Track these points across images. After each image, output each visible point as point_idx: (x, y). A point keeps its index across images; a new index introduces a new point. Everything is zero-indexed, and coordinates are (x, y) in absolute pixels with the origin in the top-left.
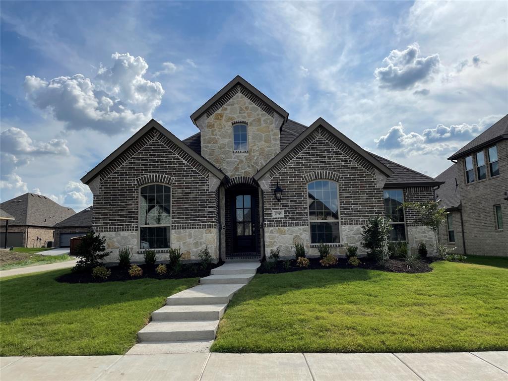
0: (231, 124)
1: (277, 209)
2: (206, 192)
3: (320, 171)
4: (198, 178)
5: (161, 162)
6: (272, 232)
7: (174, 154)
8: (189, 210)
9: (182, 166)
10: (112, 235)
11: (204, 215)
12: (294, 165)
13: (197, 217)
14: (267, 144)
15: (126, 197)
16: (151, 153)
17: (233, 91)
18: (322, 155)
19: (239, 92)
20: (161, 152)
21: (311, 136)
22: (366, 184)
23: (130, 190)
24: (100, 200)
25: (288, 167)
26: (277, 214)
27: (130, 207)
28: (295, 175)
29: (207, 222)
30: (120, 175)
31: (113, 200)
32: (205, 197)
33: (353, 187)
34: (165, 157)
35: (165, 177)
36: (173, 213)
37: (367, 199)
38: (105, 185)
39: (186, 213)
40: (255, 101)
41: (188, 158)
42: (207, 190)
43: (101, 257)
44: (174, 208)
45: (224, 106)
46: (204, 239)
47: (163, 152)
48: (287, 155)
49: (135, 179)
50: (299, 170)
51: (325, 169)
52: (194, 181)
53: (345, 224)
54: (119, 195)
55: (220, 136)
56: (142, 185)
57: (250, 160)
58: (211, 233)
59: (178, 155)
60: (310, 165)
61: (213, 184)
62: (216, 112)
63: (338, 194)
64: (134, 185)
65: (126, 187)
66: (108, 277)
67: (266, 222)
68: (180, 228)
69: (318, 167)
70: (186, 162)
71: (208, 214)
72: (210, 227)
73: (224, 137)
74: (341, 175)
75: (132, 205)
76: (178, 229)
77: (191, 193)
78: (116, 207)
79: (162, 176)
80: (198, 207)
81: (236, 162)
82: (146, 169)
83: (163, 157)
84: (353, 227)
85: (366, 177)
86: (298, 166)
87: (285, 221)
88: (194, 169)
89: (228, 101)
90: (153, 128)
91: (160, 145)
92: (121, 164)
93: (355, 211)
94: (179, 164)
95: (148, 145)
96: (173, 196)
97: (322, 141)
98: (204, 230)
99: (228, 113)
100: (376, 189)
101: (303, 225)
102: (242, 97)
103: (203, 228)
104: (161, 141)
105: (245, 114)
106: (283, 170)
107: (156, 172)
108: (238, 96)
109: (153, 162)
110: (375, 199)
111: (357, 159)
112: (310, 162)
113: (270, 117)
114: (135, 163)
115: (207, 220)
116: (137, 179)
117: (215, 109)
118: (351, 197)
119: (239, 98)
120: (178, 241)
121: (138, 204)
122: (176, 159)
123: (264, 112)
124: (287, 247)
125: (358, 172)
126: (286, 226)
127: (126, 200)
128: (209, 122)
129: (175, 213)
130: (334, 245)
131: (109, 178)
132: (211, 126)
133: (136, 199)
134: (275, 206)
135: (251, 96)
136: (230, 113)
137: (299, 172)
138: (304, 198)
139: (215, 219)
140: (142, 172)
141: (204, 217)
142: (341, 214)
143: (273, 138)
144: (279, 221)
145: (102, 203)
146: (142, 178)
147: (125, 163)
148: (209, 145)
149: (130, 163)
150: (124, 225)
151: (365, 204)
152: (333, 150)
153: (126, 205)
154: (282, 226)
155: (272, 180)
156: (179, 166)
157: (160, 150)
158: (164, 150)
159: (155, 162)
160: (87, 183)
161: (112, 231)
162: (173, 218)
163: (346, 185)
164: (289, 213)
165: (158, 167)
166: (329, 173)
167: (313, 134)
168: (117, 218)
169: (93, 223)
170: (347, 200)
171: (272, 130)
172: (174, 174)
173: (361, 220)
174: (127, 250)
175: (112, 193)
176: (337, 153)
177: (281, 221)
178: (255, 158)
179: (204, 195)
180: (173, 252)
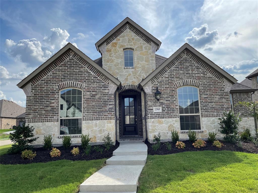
0: (123, 50)
1: (156, 106)
2: (107, 94)
3: (186, 80)
4: (101, 84)
5: (75, 73)
6: (153, 122)
7: (84, 68)
8: (95, 107)
9: (90, 76)
10: (39, 125)
11: (106, 110)
12: (168, 76)
13: (101, 112)
14: (147, 63)
15: (50, 98)
16: (68, 66)
17: (124, 27)
18: (187, 69)
19: (128, 29)
20: (75, 66)
21: (179, 56)
22: (218, 89)
23: (53, 93)
24: (31, 100)
25: (164, 77)
26: (157, 109)
27: (53, 105)
28: (168, 82)
29: (108, 115)
30: (46, 82)
31: (40, 100)
32: (106, 98)
33: (209, 91)
34: (78, 70)
35: (78, 84)
36: (83, 109)
37: (219, 99)
38: (35, 89)
39: (93, 109)
40: (139, 34)
41: (94, 70)
42: (108, 93)
43: (31, 141)
44: (84, 106)
45: (118, 37)
46: (106, 127)
47: (77, 66)
48: (163, 69)
49: (57, 85)
50: (172, 79)
51: (190, 79)
52: (99, 86)
53: (204, 117)
54: (44, 96)
55: (115, 57)
56: (61, 89)
57: (136, 74)
58: (111, 123)
59: (87, 68)
60: (179, 76)
61: (112, 89)
62: (113, 42)
63: (199, 96)
64: (56, 89)
65: (50, 91)
66: (33, 158)
67: (149, 116)
68: (89, 120)
69: (185, 77)
70: (93, 73)
71: (109, 110)
72: (110, 119)
73: (118, 58)
74: (201, 82)
75: (54, 103)
76: (87, 120)
77: (96, 95)
78: (43, 105)
79: (76, 83)
80: (102, 105)
81: (126, 75)
82: (65, 78)
83: (77, 70)
84: (210, 119)
85: (218, 84)
86: (171, 76)
87: (163, 114)
88: (98, 78)
89: (120, 34)
90: (70, 49)
91: (75, 61)
92: (47, 74)
93: (211, 108)
94: (88, 75)
95: (66, 61)
96: (83, 97)
97: (187, 59)
98: (106, 121)
99: (120, 43)
100: (225, 92)
101: (175, 118)
102: (130, 32)
103: (105, 119)
104: (75, 58)
105: (132, 43)
106: (161, 79)
107: (72, 80)
108: (127, 31)
109: (70, 73)
110: (224, 99)
111: (212, 72)
112: (179, 74)
113: (149, 45)
114: (56, 74)
115: (108, 114)
116: (58, 85)
117: (112, 40)
118: (208, 98)
119: (128, 33)
120: (87, 129)
121: (58, 103)
122: (86, 71)
123: (145, 42)
124: (164, 133)
125: (212, 81)
126: (164, 118)
127: (50, 100)
128: (107, 48)
129: (85, 109)
130: (197, 131)
131: (38, 84)
132: (109, 51)
133: (57, 99)
134: (155, 104)
135: (136, 31)
136: (122, 42)
137: (172, 81)
138: (175, 99)
139: (114, 113)
140: (62, 80)
141: (106, 112)
142: (201, 110)
143: (151, 59)
144: (158, 114)
145: (32, 102)
146: (62, 84)
147: (49, 73)
148: (108, 64)
149: (53, 74)
150: (48, 118)
151: (218, 103)
152: (195, 65)
153: (50, 103)
154: (160, 118)
155: (152, 86)
156: (88, 76)
157: (75, 64)
158: (77, 64)
159: (71, 73)
160: (22, 87)
161: (40, 122)
162: (83, 113)
163: (204, 90)
164: (165, 109)
165: (73, 77)
166: (192, 81)
167: (181, 55)
168: (44, 112)
169: (26, 116)
170: (205, 100)
171: (150, 54)
172: (84, 81)
173: (215, 114)
174: (50, 136)
175: (40, 95)
176: (198, 68)
177: (160, 114)
178: (139, 72)
179: (106, 96)
180: (84, 138)
